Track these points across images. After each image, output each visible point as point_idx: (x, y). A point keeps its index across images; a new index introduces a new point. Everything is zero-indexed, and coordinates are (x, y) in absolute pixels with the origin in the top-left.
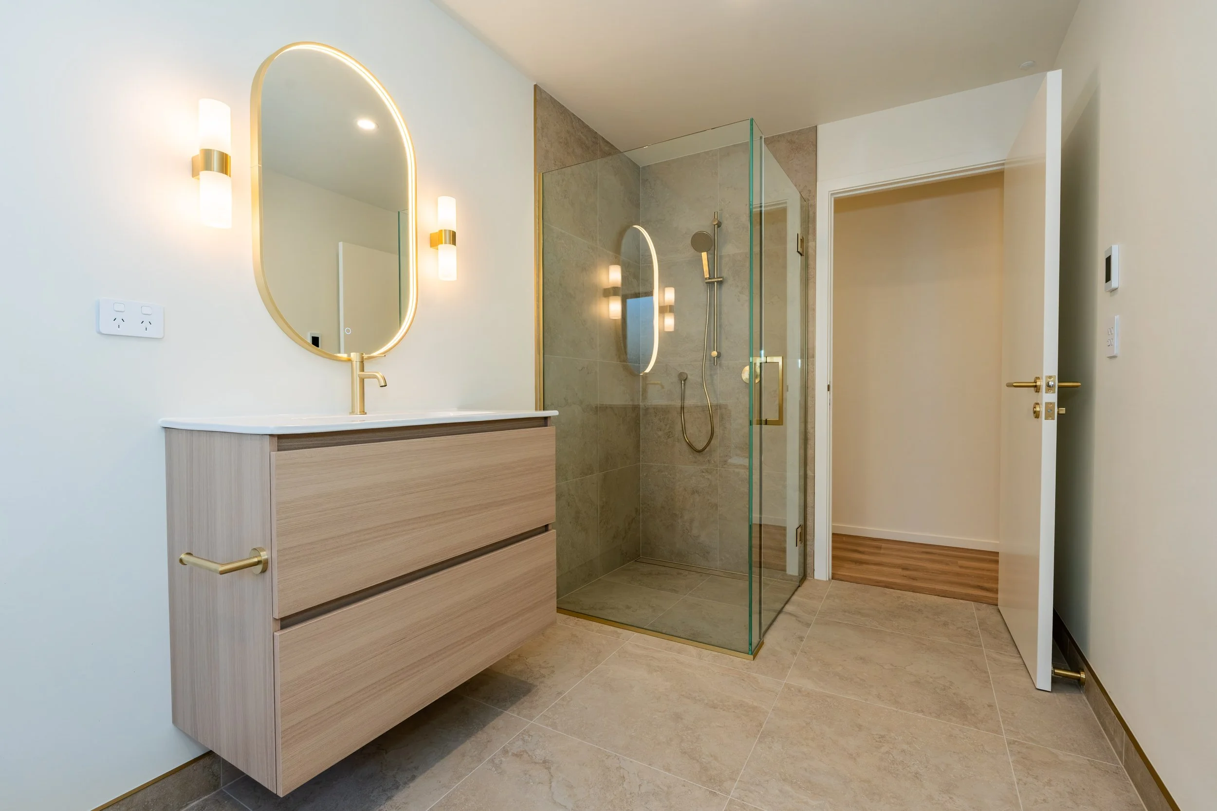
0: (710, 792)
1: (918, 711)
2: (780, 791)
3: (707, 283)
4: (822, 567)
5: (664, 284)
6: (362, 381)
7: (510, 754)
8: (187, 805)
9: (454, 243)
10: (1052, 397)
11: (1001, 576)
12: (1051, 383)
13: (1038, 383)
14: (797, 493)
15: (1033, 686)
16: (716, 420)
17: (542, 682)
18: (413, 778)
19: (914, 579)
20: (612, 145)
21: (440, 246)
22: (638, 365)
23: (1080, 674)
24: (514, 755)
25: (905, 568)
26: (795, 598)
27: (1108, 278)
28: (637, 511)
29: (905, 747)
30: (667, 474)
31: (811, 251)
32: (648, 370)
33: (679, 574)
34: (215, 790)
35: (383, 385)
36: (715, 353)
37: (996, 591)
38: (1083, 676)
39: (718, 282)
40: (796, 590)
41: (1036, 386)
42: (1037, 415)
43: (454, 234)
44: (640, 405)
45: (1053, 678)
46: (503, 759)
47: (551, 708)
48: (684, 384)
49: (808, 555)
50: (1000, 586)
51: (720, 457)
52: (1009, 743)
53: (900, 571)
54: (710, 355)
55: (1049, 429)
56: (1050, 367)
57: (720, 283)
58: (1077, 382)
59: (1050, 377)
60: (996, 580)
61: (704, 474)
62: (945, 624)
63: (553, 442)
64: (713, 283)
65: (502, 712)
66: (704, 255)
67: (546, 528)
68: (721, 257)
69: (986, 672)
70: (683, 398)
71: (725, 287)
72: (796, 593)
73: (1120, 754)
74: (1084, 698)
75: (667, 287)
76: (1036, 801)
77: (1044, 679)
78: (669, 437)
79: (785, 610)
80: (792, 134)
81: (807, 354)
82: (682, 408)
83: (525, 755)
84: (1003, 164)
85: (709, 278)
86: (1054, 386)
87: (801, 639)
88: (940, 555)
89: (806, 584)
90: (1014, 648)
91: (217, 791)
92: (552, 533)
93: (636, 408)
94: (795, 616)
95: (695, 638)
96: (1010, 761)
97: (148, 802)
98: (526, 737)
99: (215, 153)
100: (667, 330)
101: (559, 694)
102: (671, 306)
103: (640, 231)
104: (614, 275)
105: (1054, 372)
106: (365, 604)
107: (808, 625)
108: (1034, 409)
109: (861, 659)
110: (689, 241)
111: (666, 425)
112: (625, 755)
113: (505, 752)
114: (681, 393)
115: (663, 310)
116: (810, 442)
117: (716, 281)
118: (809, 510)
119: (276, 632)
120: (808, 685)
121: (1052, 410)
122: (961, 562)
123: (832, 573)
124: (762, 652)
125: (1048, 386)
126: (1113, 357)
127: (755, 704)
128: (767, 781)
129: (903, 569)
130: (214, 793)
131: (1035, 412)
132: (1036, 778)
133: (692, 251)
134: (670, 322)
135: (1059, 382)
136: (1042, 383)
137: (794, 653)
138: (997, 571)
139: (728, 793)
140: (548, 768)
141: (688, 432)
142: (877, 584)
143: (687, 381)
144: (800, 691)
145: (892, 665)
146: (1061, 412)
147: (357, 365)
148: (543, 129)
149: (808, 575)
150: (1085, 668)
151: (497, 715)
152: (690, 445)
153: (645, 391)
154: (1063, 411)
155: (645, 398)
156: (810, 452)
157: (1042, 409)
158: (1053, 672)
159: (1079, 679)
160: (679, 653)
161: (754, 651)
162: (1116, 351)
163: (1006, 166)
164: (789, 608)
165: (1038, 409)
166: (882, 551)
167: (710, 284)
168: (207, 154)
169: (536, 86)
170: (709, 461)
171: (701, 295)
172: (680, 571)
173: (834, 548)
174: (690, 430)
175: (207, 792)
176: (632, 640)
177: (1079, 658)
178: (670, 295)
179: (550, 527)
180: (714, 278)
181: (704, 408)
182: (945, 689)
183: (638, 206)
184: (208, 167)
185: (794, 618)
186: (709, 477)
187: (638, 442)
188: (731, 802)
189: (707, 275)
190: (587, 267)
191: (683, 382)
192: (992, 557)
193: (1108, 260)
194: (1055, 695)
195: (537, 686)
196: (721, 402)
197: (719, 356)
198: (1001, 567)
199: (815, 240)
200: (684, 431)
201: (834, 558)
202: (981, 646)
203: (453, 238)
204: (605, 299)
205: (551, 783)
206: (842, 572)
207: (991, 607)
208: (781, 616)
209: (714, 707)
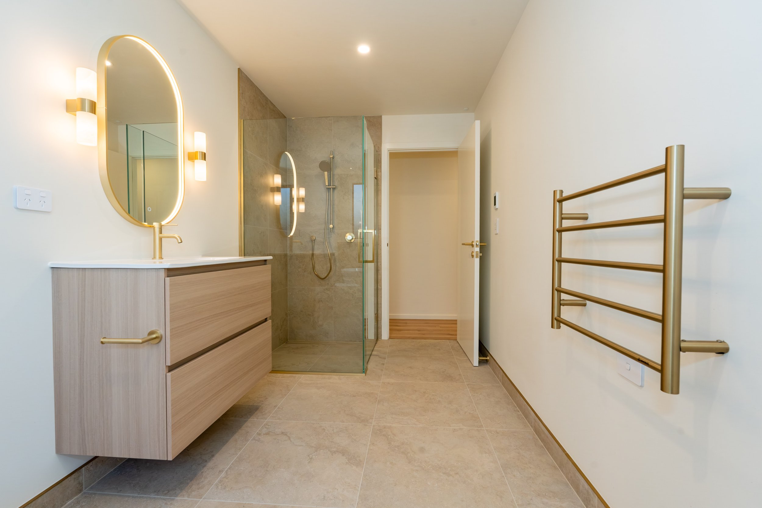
0: (364, 425)
1: (435, 381)
2: (392, 418)
3: (327, 188)
4: (385, 334)
5: (300, 185)
6: (161, 239)
7: (262, 434)
8: (66, 503)
9: (205, 159)
10: (477, 249)
11: (459, 329)
12: (478, 244)
13: (473, 244)
14: (373, 298)
15: (472, 365)
16: (332, 261)
17: (262, 404)
18: (213, 456)
19: (424, 334)
20: (274, 106)
21: (196, 161)
22: (286, 231)
23: (487, 357)
24: (264, 434)
25: (419, 331)
26: (375, 348)
27: (495, 205)
28: (286, 314)
29: (433, 394)
30: (304, 292)
31: (379, 177)
32: (292, 234)
33: (313, 346)
34: (80, 492)
35: (180, 242)
36: (331, 226)
37: (456, 335)
38: (488, 358)
39: (333, 188)
40: (375, 345)
41: (472, 245)
42: (473, 256)
43: (205, 154)
44: (287, 254)
45: (479, 361)
46: (260, 437)
47: (274, 412)
48: (314, 242)
49: (379, 328)
50: (458, 333)
51: (334, 281)
52: (467, 385)
53: (417, 332)
54: (329, 227)
55: (477, 261)
56: (477, 238)
57: (334, 189)
58: (485, 243)
59: (477, 241)
60: (456, 331)
61: (325, 291)
62: (439, 349)
63: (270, 273)
64: (331, 188)
65: (247, 420)
66: (326, 173)
67: (266, 320)
68: (333, 175)
69: (456, 364)
70: (313, 250)
71: (336, 191)
72: (375, 347)
73: (500, 381)
74: (489, 366)
75: (301, 187)
76: (478, 400)
77: (476, 362)
78: (305, 272)
79: (372, 354)
80: (370, 117)
81: (378, 228)
82: (313, 255)
83: (270, 433)
84: (457, 149)
85: (328, 186)
86: (478, 245)
87: (383, 364)
88: (432, 323)
89: (379, 342)
90: (464, 354)
91: (81, 493)
92: (269, 321)
93: (286, 255)
94: (379, 356)
95: (334, 371)
96: (468, 390)
97: (44, 503)
98: (267, 427)
99: (87, 100)
100: (300, 211)
101: (275, 406)
102: (303, 199)
103: (287, 154)
104: (277, 180)
105: (479, 240)
106: (202, 358)
107: (385, 358)
108: (472, 253)
109: (410, 367)
110: (318, 164)
111: (303, 265)
112: (321, 422)
113: (259, 434)
114: (312, 247)
115: (300, 200)
116: (379, 272)
117: (332, 188)
118: (379, 306)
119: (167, 373)
120: (392, 381)
121: (478, 254)
122: (440, 325)
123: (390, 336)
124: (368, 372)
125: (477, 245)
126: (496, 234)
127: (372, 392)
128: (386, 416)
129: (418, 331)
130: (80, 494)
131: (472, 255)
132: (477, 393)
133: (319, 169)
134: (302, 207)
135: (480, 243)
136: (474, 244)
137: (382, 370)
138: (456, 327)
139: (371, 423)
140: (286, 435)
141: (316, 269)
142: (409, 338)
143: (315, 241)
144: (389, 383)
145: (422, 368)
146: (480, 255)
147: (157, 230)
148: (242, 94)
149: (379, 338)
150: (489, 355)
151: (245, 421)
152: (317, 276)
153: (291, 246)
154: (481, 255)
155: (291, 250)
156: (379, 277)
157: (474, 254)
158: (479, 359)
159: (487, 360)
160: (329, 379)
161: (364, 371)
162: (498, 232)
163: (458, 150)
164: (374, 353)
165: (473, 254)
166: (408, 324)
167: (329, 189)
168: (83, 101)
169: (239, 69)
170: (328, 284)
171: (322, 194)
172: (314, 345)
173: (390, 325)
174: (317, 267)
175: (76, 494)
176: (303, 378)
177: (486, 351)
178: (302, 192)
179: (268, 319)
180: (331, 186)
181: (325, 256)
182: (443, 372)
183: (286, 141)
184: (83, 109)
185: (378, 357)
186: (328, 292)
187: (287, 275)
188: (374, 426)
189: (327, 184)
190: (263, 174)
191: (313, 241)
192: (454, 322)
193: (495, 197)
194: (480, 367)
195: (261, 406)
196: (334, 252)
197: (333, 228)
198: (458, 325)
199: (381, 171)
200: (314, 268)
201: (390, 330)
202: (453, 355)
203: (204, 156)
204: (271, 194)
205: (290, 439)
206: (393, 335)
207: (455, 341)
208: (372, 357)
209: (354, 396)
